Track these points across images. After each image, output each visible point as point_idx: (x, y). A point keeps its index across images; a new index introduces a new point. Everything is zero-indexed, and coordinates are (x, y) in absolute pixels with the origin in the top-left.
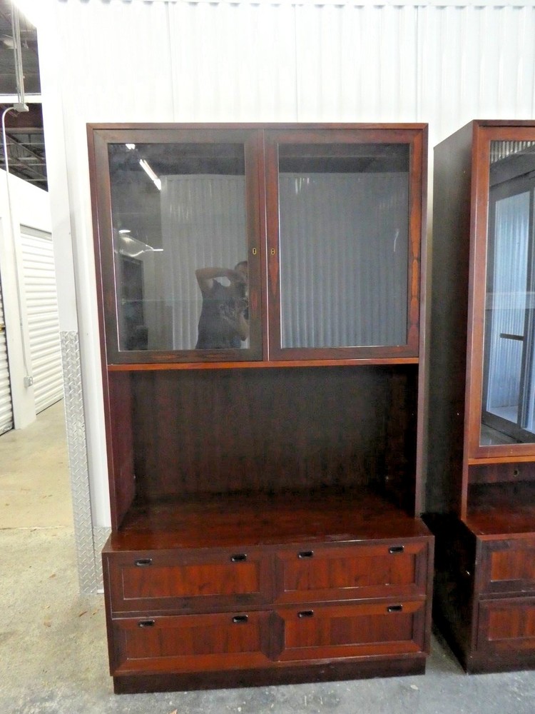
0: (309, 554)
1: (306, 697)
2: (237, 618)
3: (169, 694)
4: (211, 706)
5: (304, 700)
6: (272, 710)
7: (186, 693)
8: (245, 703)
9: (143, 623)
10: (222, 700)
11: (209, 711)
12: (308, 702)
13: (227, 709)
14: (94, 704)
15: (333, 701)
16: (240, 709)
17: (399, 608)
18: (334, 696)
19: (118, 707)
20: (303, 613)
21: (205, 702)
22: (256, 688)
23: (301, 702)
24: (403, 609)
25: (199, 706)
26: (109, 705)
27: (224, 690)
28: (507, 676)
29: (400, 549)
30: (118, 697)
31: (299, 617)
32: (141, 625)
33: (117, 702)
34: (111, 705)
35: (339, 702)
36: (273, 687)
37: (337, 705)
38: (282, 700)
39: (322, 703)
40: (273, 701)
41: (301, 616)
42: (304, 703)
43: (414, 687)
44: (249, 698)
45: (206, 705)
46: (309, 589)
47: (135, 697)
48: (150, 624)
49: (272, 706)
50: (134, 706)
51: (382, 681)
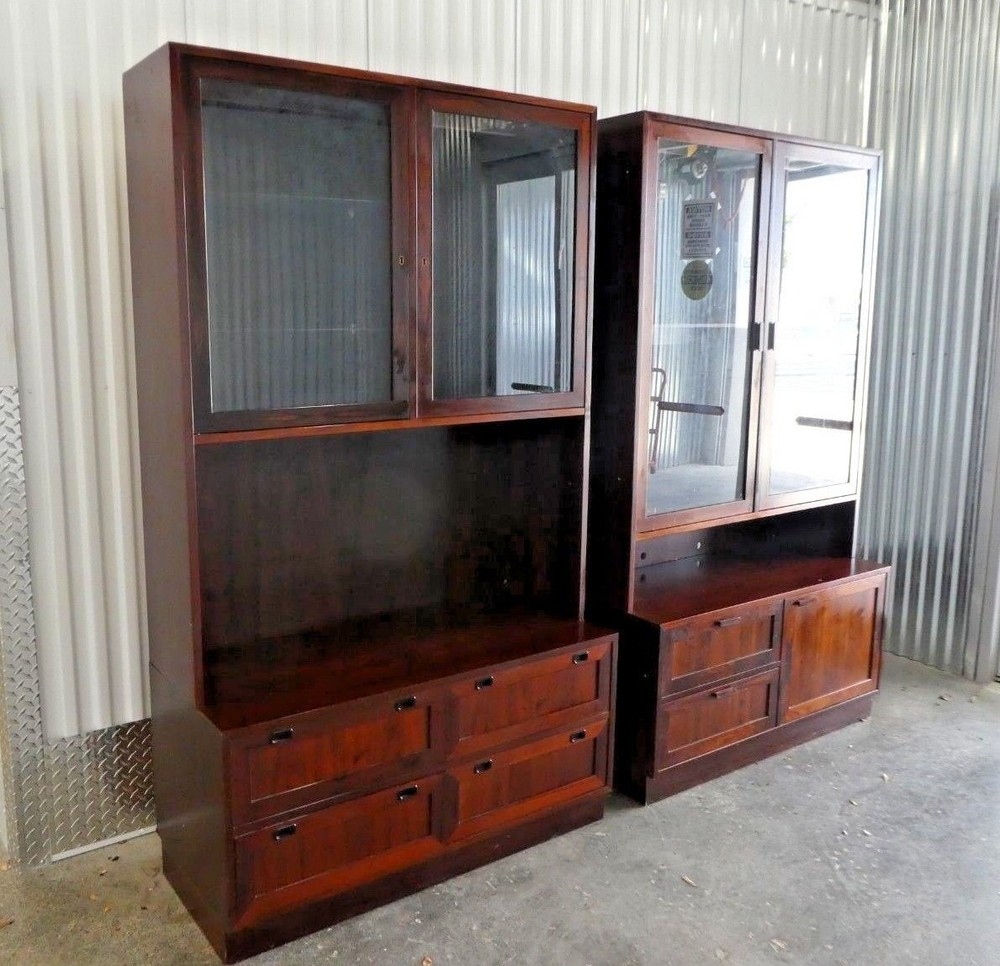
0: (488, 682)
1: (487, 882)
2: (404, 793)
8: (418, 912)
9: (279, 833)
16: (418, 921)
17: (582, 735)
20: (480, 767)
24: (586, 734)
27: (380, 909)
28: (684, 796)
29: (585, 656)
32: (277, 837)
40: (452, 899)
41: (478, 771)
44: (420, 906)
48: (289, 831)
49: (456, 904)
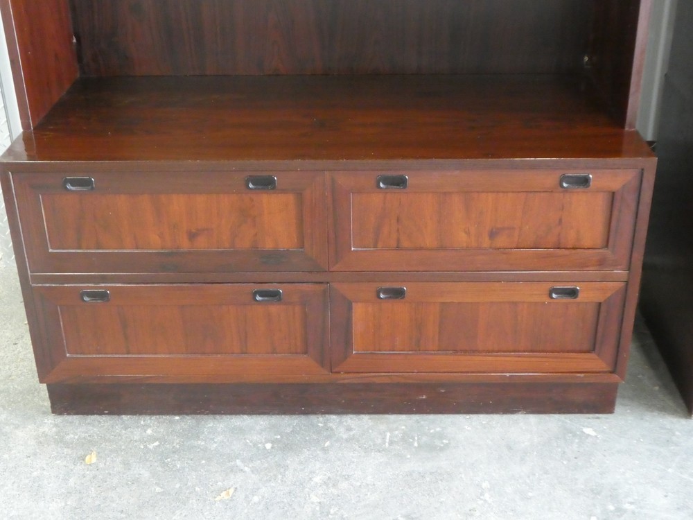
1: (388, 434)
2: (262, 294)
3: (148, 417)
4: (219, 439)
5: (384, 439)
6: (325, 450)
7: (177, 418)
8: (279, 437)
9: (89, 294)
10: (241, 430)
11: (215, 445)
12: (391, 443)
13: (246, 444)
14: (17, 427)
15: (437, 443)
16: (268, 446)
17: (573, 293)
18: (441, 436)
19: (58, 433)
20: (386, 291)
21: (209, 433)
22: (303, 417)
23: (379, 441)
24: (580, 295)
25: (198, 438)
26: (41, 430)
29: (585, 181)
30: (59, 419)
31: (379, 297)
32: (86, 299)
33: (56, 425)
34: (46, 429)
35: (447, 445)
36: (333, 417)
37: (442, 449)
38: (345, 436)
39: (416, 444)
40: (328, 437)
41: (382, 296)
42: (384, 443)
43: (588, 431)
44: (288, 430)
45: (211, 436)
46: (398, 248)
47: (88, 421)
48: (102, 296)
49: (327, 444)
50: (87, 433)
51: (533, 419)
